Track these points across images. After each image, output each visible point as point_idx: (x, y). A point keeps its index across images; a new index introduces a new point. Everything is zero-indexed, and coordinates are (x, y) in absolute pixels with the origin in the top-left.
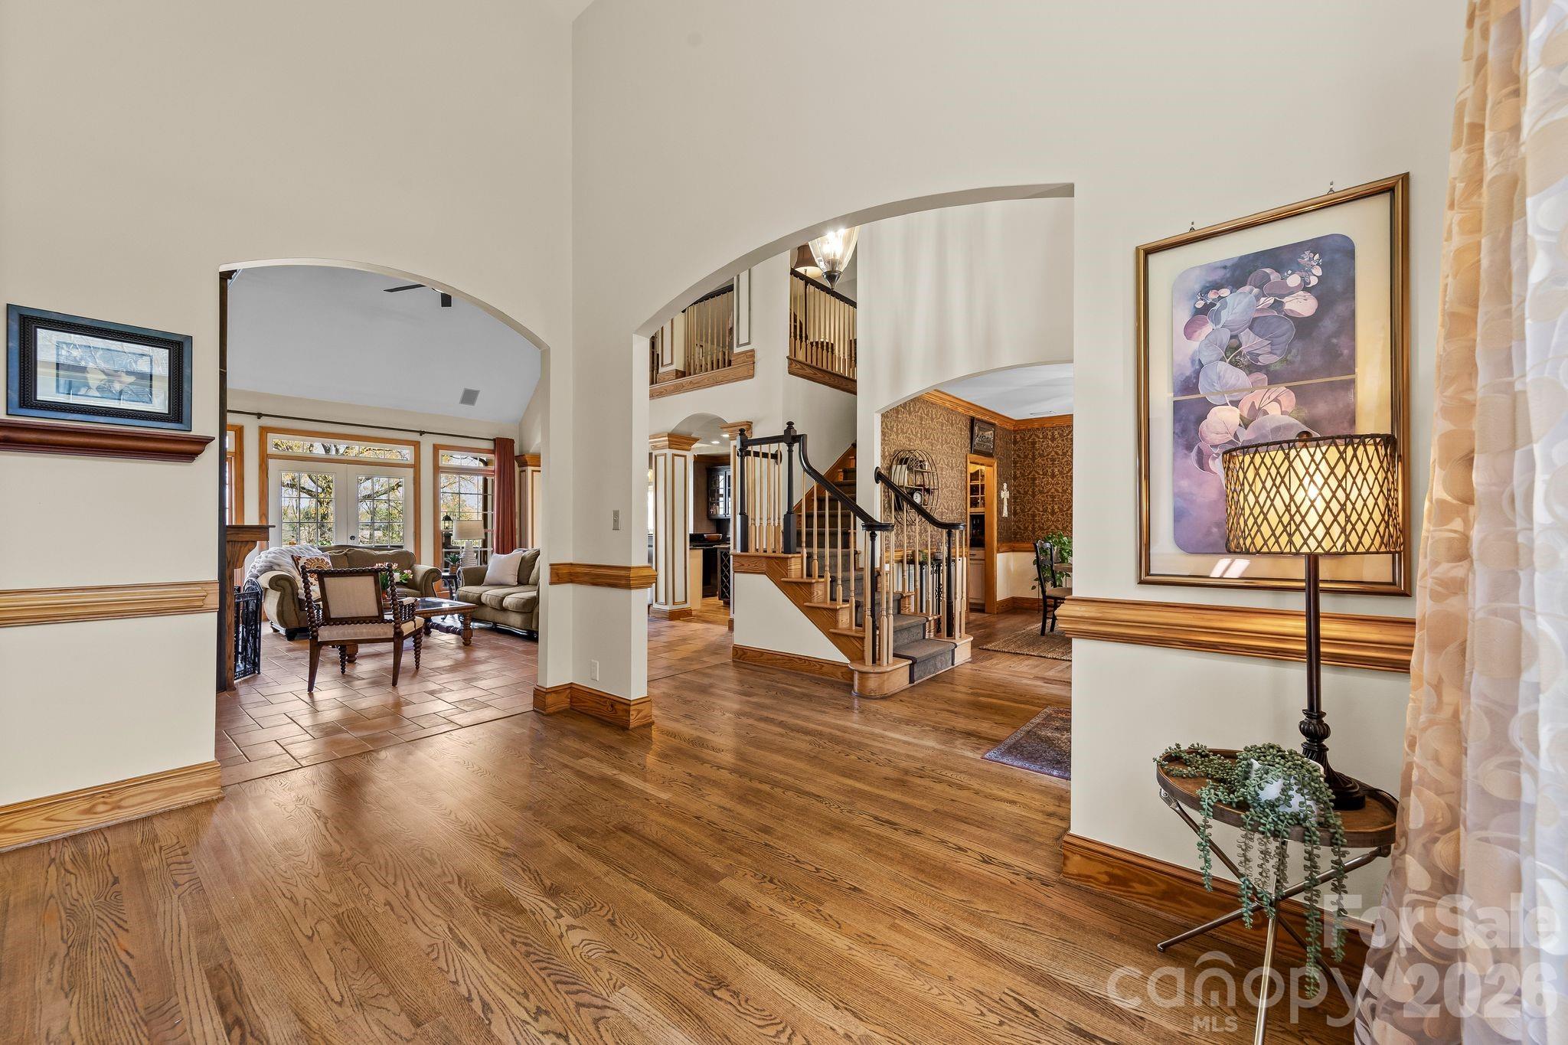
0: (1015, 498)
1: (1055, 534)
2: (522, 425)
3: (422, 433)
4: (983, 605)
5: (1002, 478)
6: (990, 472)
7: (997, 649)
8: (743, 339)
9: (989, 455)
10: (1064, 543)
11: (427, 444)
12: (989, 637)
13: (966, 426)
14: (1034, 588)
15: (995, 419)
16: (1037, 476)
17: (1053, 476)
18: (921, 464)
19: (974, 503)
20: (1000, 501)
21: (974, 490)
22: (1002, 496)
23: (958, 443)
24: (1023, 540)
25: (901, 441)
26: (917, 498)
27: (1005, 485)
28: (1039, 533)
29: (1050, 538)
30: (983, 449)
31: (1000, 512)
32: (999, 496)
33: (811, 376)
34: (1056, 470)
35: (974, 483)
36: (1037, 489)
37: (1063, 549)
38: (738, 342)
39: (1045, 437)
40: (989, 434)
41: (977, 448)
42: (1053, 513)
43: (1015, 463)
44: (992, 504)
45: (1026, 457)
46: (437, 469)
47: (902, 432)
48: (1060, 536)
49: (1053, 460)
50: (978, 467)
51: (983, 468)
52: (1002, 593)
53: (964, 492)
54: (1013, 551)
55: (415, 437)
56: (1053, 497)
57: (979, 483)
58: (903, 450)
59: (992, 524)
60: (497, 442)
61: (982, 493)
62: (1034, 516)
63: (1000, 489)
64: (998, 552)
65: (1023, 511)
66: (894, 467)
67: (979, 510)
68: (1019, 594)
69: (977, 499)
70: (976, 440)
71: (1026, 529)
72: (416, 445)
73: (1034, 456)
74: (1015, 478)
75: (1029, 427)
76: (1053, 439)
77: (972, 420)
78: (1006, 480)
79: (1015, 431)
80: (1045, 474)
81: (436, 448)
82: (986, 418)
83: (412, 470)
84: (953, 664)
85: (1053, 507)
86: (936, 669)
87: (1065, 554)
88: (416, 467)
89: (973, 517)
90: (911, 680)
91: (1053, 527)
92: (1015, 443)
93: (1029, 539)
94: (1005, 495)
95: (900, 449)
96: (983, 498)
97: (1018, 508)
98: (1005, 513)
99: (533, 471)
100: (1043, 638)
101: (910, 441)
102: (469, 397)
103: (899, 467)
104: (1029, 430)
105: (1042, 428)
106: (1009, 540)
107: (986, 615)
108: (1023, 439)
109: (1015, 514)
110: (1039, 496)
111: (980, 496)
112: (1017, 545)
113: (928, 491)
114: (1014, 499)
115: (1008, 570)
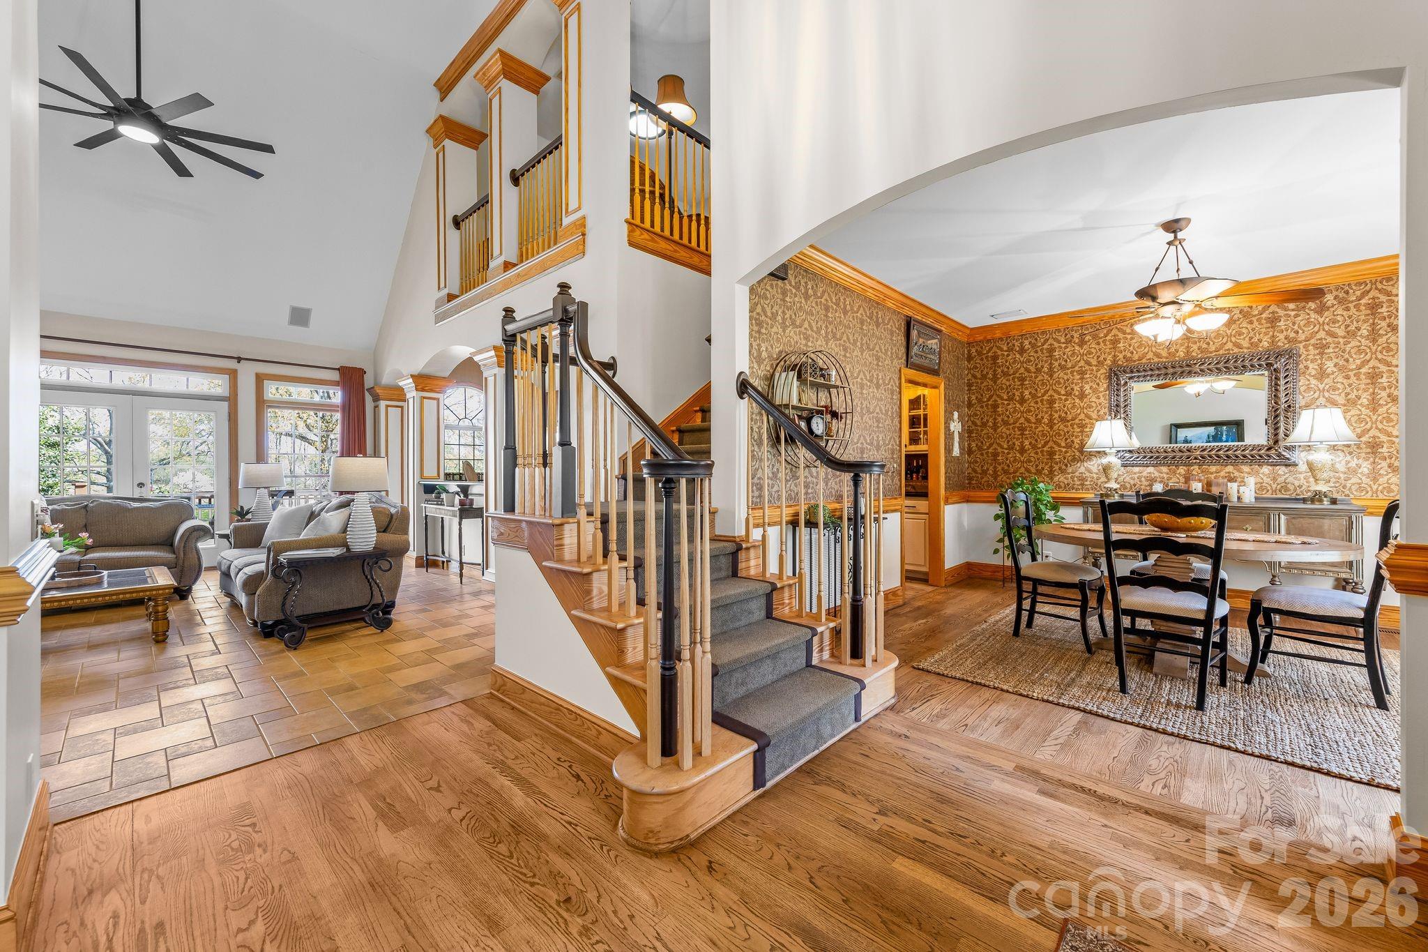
0: (970, 432)
1: (1024, 478)
2: (377, 354)
3: (239, 359)
4: (926, 574)
5: (951, 404)
6: (935, 398)
7: (942, 670)
8: (573, 205)
9: (935, 372)
10: (1041, 492)
11: (247, 376)
12: (932, 637)
13: (899, 329)
14: (996, 551)
15: (943, 323)
16: (1000, 401)
17: (1022, 401)
18: (824, 374)
19: (914, 440)
20: (949, 435)
21: (914, 421)
22: (952, 428)
23: (886, 351)
24: (979, 487)
25: (791, 340)
26: (818, 426)
27: (956, 415)
28: (1002, 478)
29: (1019, 485)
30: (925, 363)
31: (949, 449)
32: (947, 428)
33: (669, 253)
34: (1027, 392)
35: (914, 413)
36: (999, 419)
37: (1038, 500)
38: (567, 209)
39: (1010, 350)
40: (933, 343)
41: (914, 360)
42: (1022, 451)
43: (970, 385)
44: (938, 438)
45: (984, 377)
46: (261, 404)
47: (793, 323)
48: (1033, 482)
49: (1022, 380)
50: (920, 391)
51: (926, 391)
52: (952, 557)
53: (896, 421)
54: (968, 501)
55: (232, 364)
56: (1022, 429)
57: (921, 412)
58: (793, 353)
59: (938, 467)
60: (344, 371)
61: (925, 426)
62: (995, 455)
63: (948, 419)
64: (947, 502)
65: (980, 448)
66: (777, 375)
67: (921, 448)
68: (974, 558)
69: (919, 433)
70: (915, 350)
71: (985, 472)
72: (233, 374)
73: (995, 375)
74: (970, 405)
75: (989, 337)
76: (1022, 351)
77: (909, 323)
78: (958, 408)
79: (969, 344)
80: (1011, 399)
81: (260, 379)
82: (929, 321)
83: (226, 404)
84: (857, 719)
85: (1022, 443)
86: (820, 738)
87: (1042, 507)
88: (232, 399)
89: (910, 458)
90: (758, 781)
91: (1022, 470)
92: (970, 358)
93: (989, 485)
94: (956, 427)
95: (789, 349)
96: (925, 433)
97: (974, 445)
98: (956, 451)
99: (387, 406)
100: (1018, 643)
101: (807, 338)
102: (300, 317)
103: (784, 375)
104: (989, 341)
105: (1007, 337)
106: (962, 487)
107: (930, 589)
108: (979, 353)
109: (970, 452)
110: (1002, 429)
111: (922, 429)
112: (972, 494)
113: (835, 415)
114: (968, 433)
115: (960, 525)
